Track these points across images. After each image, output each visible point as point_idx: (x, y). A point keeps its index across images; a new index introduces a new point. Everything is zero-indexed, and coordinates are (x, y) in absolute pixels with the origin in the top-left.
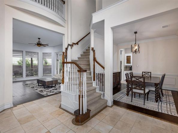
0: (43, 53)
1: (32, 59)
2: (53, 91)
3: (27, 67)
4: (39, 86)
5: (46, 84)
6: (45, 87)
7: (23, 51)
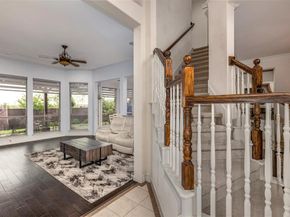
0: (70, 83)
1: (46, 95)
2: (106, 177)
3: (36, 112)
4: (65, 159)
5: (85, 158)
6: (83, 164)
7: (26, 79)
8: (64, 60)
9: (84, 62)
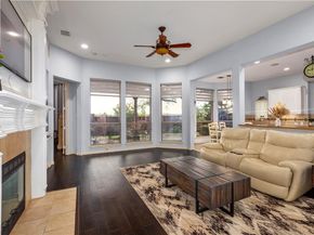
0: (161, 84)
4: (167, 186)
7: (120, 82)
8: (163, 46)
9: (188, 45)
